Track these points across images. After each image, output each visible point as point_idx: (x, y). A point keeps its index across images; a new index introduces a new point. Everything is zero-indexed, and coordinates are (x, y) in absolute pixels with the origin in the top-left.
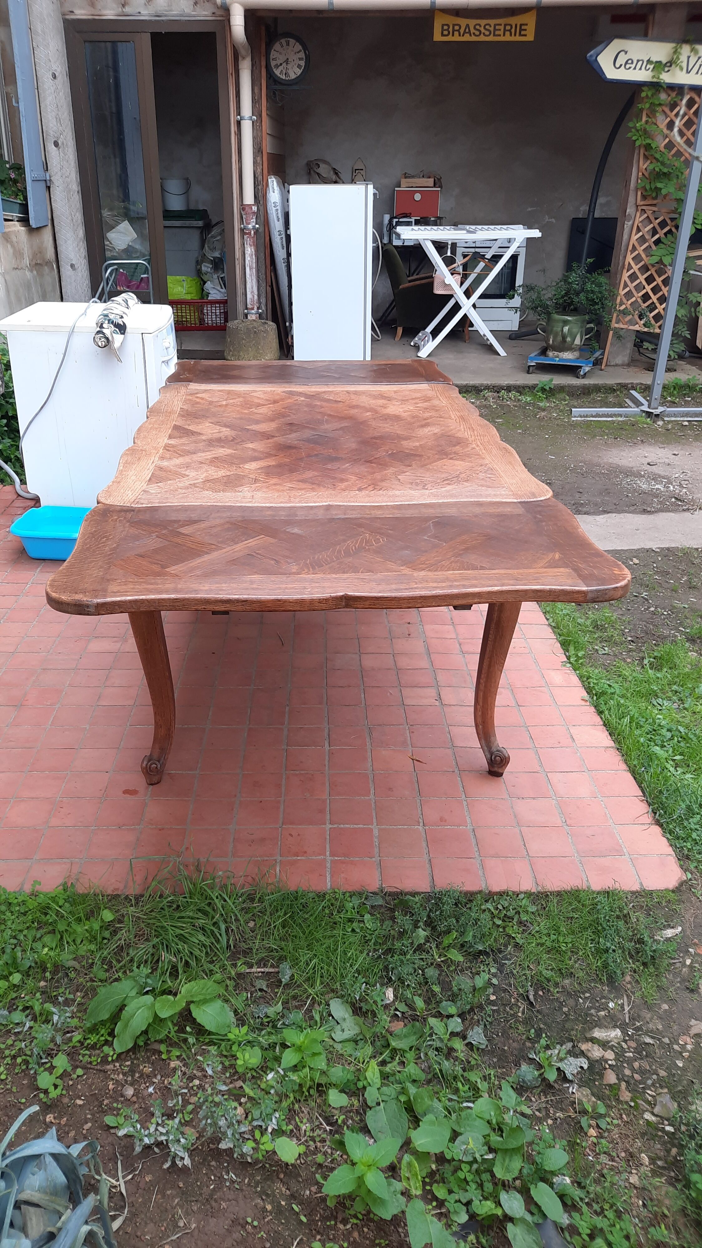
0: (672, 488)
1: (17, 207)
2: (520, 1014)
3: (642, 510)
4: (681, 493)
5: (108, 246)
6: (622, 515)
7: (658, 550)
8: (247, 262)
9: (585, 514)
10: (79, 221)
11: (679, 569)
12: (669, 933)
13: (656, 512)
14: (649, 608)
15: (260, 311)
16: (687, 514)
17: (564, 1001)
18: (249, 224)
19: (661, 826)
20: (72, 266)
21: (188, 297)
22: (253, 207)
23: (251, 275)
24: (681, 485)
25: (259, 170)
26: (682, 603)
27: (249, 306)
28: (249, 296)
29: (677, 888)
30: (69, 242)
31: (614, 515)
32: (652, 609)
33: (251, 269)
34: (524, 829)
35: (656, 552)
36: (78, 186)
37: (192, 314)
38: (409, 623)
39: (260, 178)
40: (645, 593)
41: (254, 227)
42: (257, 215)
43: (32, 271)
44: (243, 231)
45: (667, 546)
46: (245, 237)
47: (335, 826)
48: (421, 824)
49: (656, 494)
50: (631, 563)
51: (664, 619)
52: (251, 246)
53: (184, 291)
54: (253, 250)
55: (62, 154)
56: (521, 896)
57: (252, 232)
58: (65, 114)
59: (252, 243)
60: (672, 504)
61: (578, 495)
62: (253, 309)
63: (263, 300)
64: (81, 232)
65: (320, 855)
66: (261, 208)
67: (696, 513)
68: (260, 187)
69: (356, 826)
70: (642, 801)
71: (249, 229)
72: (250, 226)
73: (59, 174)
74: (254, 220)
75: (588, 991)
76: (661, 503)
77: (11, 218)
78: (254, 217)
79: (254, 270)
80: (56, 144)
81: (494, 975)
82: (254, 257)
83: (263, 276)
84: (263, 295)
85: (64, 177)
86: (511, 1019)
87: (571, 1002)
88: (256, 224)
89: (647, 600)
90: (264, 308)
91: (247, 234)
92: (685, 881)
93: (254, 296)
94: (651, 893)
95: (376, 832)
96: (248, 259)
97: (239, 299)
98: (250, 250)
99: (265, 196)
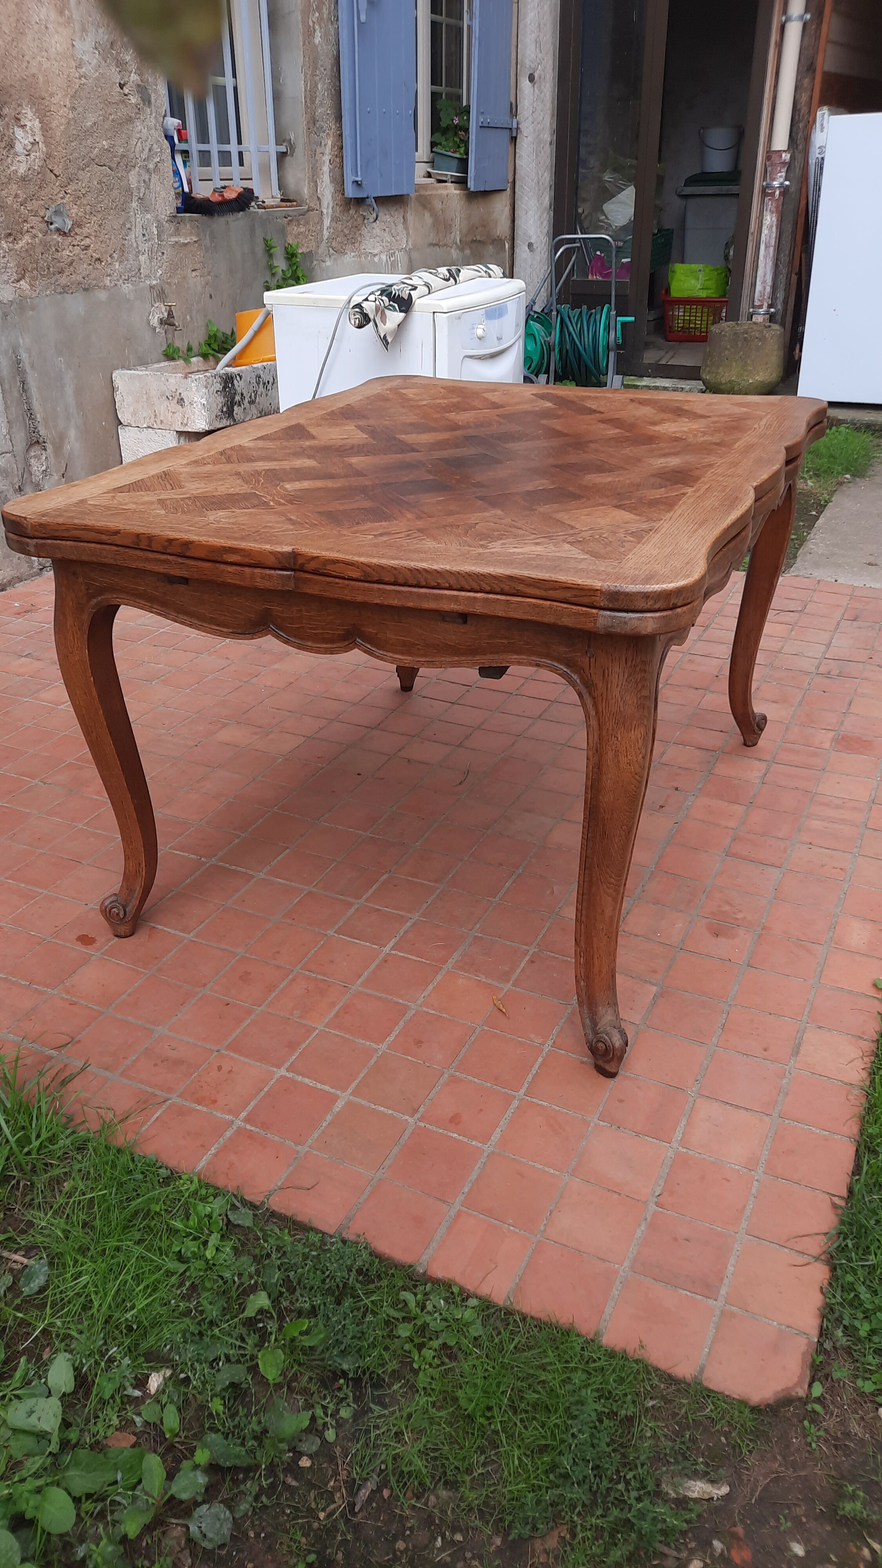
1: (455, 163)
2: (322, 1515)
5: (602, 221)
8: (763, 238)
10: (547, 184)
12: (698, 1489)
15: (772, 310)
17: (411, 1529)
18: (774, 180)
19: (833, 1269)
20: (530, 245)
21: (703, 294)
22: (784, 155)
23: (765, 257)
25: (804, 98)
27: (757, 303)
28: (759, 287)
29: (768, 1405)
30: (531, 213)
33: (767, 247)
34: (576, 1183)
36: (552, 135)
37: (705, 318)
38: (677, 789)
39: (804, 110)
41: (782, 184)
42: (789, 166)
43: (462, 250)
44: (764, 192)
46: (766, 199)
47: (291, 1075)
48: (418, 1115)
52: (772, 212)
53: (699, 286)
54: (774, 219)
55: (537, 91)
56: (473, 1302)
57: (777, 193)
58: (548, 36)
59: (774, 209)
62: (761, 307)
63: (781, 295)
64: (547, 199)
65: (230, 1112)
66: (799, 157)
68: (801, 125)
69: (319, 1085)
71: (773, 187)
72: (776, 184)
73: (530, 118)
74: (784, 174)
75: (464, 1531)
77: (444, 179)
78: (783, 170)
79: (772, 249)
80: (531, 78)
81: (340, 1424)
82: (774, 229)
83: (784, 259)
84: (781, 287)
85: (535, 123)
86: (303, 1517)
87: (422, 1536)
88: (786, 180)
90: (780, 307)
91: (769, 195)
92: (800, 1399)
93: (765, 289)
94: (709, 1394)
95: (339, 1105)
96: (765, 231)
97: (746, 292)
98: (770, 220)
99: (807, 139)
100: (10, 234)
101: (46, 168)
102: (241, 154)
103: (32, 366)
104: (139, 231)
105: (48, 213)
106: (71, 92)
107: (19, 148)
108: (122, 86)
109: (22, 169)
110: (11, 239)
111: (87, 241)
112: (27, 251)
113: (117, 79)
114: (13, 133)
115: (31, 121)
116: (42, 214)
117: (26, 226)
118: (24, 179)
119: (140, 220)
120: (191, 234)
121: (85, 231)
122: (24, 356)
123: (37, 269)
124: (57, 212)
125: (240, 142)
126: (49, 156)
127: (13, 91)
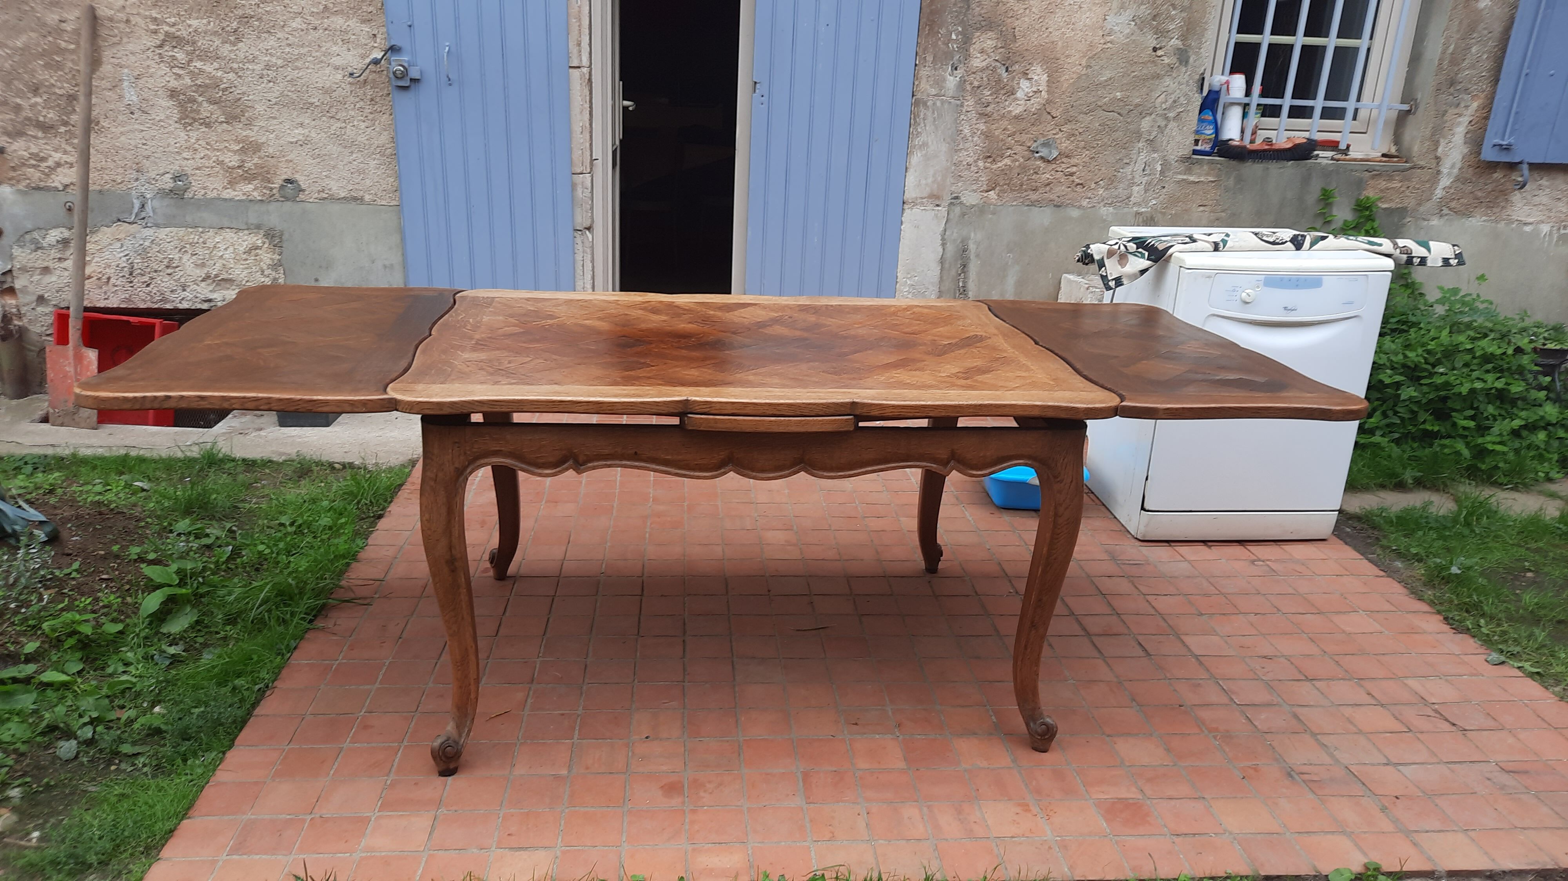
100: (989, 157)
101: (1045, 109)
102: (1356, 110)
103: (977, 256)
104: (1140, 166)
105: (1035, 145)
106: (1090, 54)
107: (1020, 94)
108: (1155, 49)
109: (1017, 111)
110: (989, 160)
111: (1074, 169)
112: (1003, 170)
113: (1154, 43)
114: (1018, 84)
115: (1040, 75)
116: (1029, 144)
117: (1009, 152)
118: (1016, 117)
119: (1142, 156)
120: (1208, 174)
121: (1074, 161)
122: (972, 247)
123: (1008, 185)
124: (1044, 145)
125: (1358, 100)
126: (1049, 102)
127: (1026, 54)
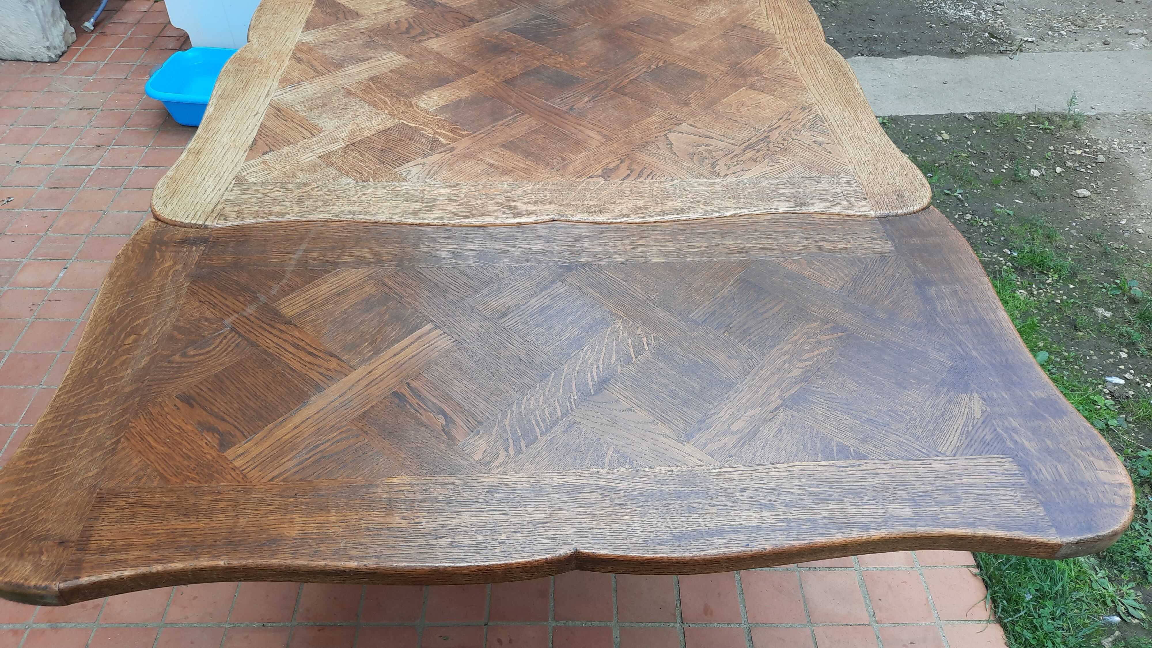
0: (983, 16)
3: (948, 50)
4: (996, 25)
6: (925, 59)
7: (971, 117)
9: (879, 55)
11: (998, 149)
13: (966, 54)
14: (964, 214)
16: (1004, 59)
19: (1004, 626)
24: (994, 12)
26: (1005, 208)
31: (915, 57)
32: (969, 217)
34: (819, 631)
35: (970, 121)
40: (959, 191)
45: (982, 111)
47: (561, 623)
48: (678, 619)
49: (964, 26)
50: (939, 138)
51: (984, 234)
60: (987, 42)
61: (869, 24)
67: (1016, 57)
69: (589, 624)
70: (975, 575)
76: (972, 40)
89: (961, 201)
95: (616, 634)
